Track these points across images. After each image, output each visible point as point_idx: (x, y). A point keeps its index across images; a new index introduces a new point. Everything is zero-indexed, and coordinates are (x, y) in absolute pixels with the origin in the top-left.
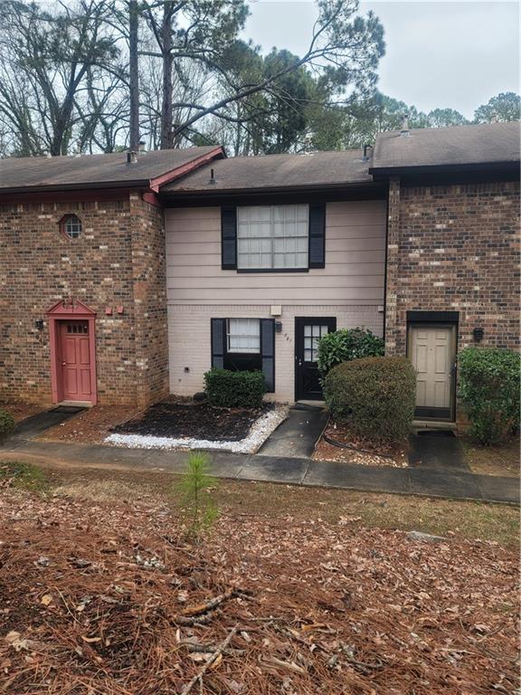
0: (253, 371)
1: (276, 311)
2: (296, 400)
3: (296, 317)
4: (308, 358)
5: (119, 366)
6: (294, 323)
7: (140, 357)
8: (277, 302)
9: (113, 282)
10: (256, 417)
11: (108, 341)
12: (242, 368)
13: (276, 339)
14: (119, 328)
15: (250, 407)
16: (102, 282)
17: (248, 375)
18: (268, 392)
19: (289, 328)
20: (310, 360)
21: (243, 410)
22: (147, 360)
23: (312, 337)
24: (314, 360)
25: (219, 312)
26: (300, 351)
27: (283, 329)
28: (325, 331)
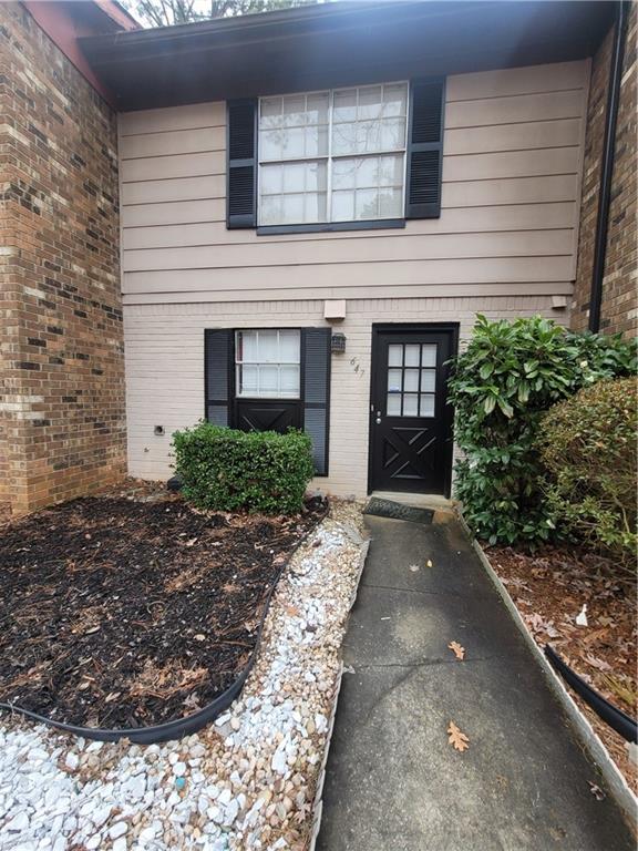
0: (284, 432)
1: (335, 310)
2: (369, 493)
3: (374, 325)
4: (393, 410)
6: (370, 336)
7: (15, 391)
8: (338, 294)
10: (288, 546)
12: (265, 427)
13: (333, 370)
15: (277, 511)
17: (272, 438)
18: (317, 475)
19: (359, 345)
20: (398, 413)
21: (259, 518)
22: (38, 399)
23: (404, 368)
24: (406, 413)
25: (220, 317)
26: (378, 394)
27: (347, 349)
28: (430, 356)
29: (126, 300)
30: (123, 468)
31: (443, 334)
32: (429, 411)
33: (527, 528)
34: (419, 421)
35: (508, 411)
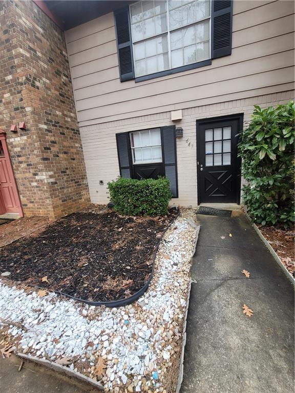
0: (157, 178)
1: (176, 116)
2: (199, 204)
3: (197, 121)
4: (209, 163)
5: (32, 181)
6: (195, 127)
8: (177, 107)
9: (11, 98)
10: (162, 229)
11: (20, 159)
12: (147, 177)
13: (178, 146)
14: (25, 145)
15: (156, 214)
16: (3, 100)
17: (151, 182)
18: (173, 197)
19: (190, 132)
20: (211, 165)
21: (148, 218)
22: (51, 173)
23: (213, 141)
24: (215, 164)
25: (122, 127)
26: (201, 156)
27: (184, 135)
28: (227, 133)
29: (80, 125)
30: (89, 200)
31: (235, 120)
32: (227, 162)
33: (282, 217)
34: (223, 167)
35: (273, 157)
